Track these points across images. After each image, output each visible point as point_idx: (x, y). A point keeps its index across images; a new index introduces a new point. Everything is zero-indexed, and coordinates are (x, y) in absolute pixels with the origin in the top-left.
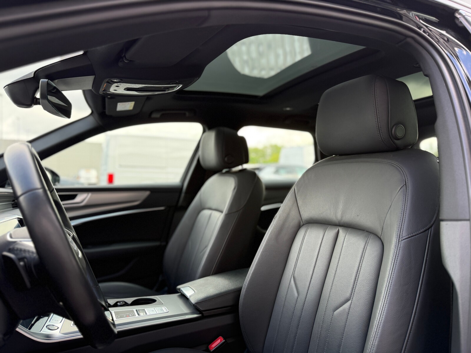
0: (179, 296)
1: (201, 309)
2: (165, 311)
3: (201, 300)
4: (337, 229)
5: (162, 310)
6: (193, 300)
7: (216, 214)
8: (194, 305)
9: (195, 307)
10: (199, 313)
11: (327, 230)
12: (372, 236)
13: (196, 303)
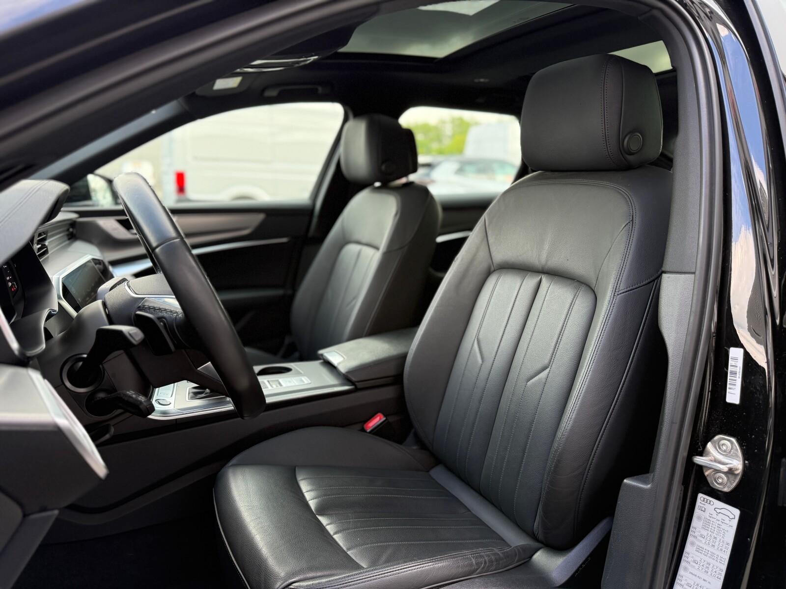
0: (322, 363)
1: (354, 379)
2: (306, 382)
3: (353, 368)
4: (540, 278)
5: (302, 381)
6: (343, 369)
7: (368, 252)
8: (344, 375)
9: (346, 378)
10: (351, 384)
11: (526, 278)
12: (583, 288)
13: (347, 372)
